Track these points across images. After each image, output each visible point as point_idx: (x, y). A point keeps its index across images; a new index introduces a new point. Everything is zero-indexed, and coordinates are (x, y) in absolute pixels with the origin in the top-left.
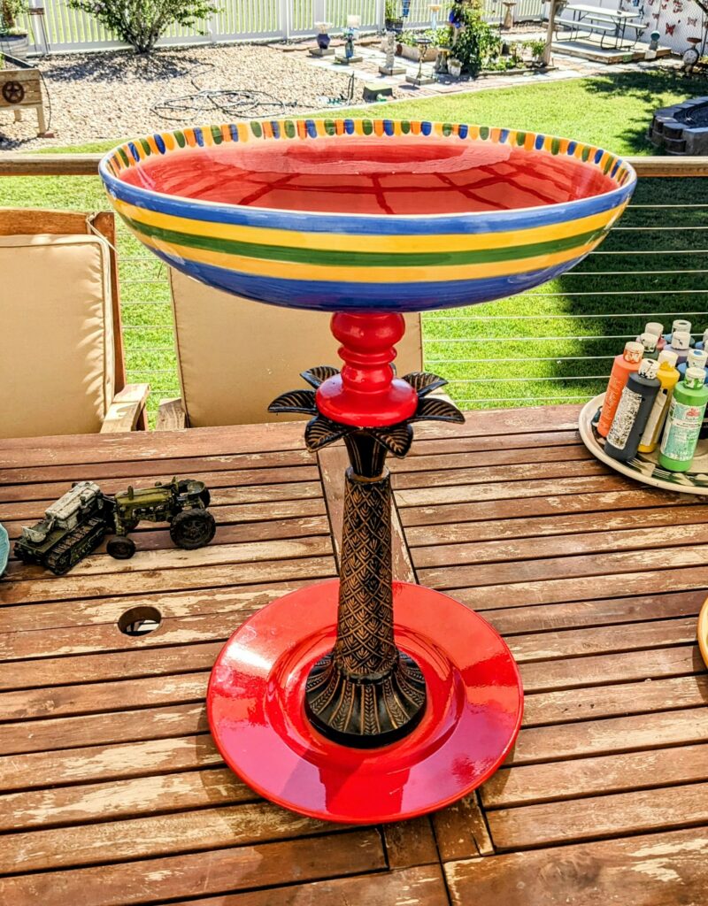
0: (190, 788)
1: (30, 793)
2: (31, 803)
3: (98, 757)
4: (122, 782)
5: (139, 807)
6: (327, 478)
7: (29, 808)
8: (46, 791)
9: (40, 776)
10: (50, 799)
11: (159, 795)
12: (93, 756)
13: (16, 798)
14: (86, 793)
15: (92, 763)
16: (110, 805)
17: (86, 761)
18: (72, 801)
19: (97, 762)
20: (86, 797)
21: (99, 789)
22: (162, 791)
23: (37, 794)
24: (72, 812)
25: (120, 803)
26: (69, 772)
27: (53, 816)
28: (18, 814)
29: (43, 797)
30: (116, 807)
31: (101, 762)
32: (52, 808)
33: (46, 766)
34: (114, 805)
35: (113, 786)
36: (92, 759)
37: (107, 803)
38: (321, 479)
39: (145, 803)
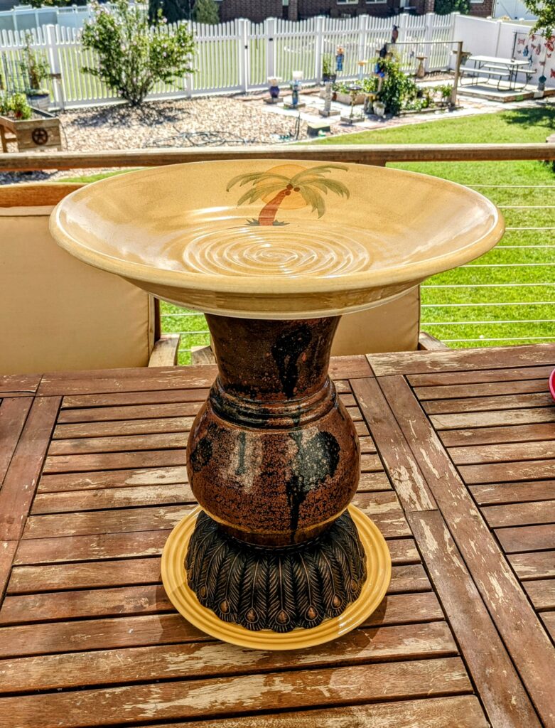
0: (292, 688)
1: (136, 687)
2: (140, 697)
3: (197, 654)
4: (224, 679)
5: (245, 705)
6: (363, 405)
7: (138, 702)
8: (152, 686)
9: (145, 670)
10: (157, 693)
11: (262, 693)
12: (193, 653)
13: (124, 692)
14: (191, 688)
15: (193, 659)
16: (216, 702)
17: (187, 656)
18: (178, 696)
19: (197, 658)
20: (191, 692)
21: (203, 685)
22: (266, 689)
23: (144, 689)
24: (181, 707)
25: (226, 700)
26: (172, 667)
27: (162, 711)
28: (128, 707)
29: (150, 691)
30: (223, 704)
31: (201, 658)
32: (160, 702)
33: (149, 661)
34: (220, 701)
35: (216, 683)
36: (192, 655)
37: (213, 699)
38: (358, 405)
39: (250, 701)
